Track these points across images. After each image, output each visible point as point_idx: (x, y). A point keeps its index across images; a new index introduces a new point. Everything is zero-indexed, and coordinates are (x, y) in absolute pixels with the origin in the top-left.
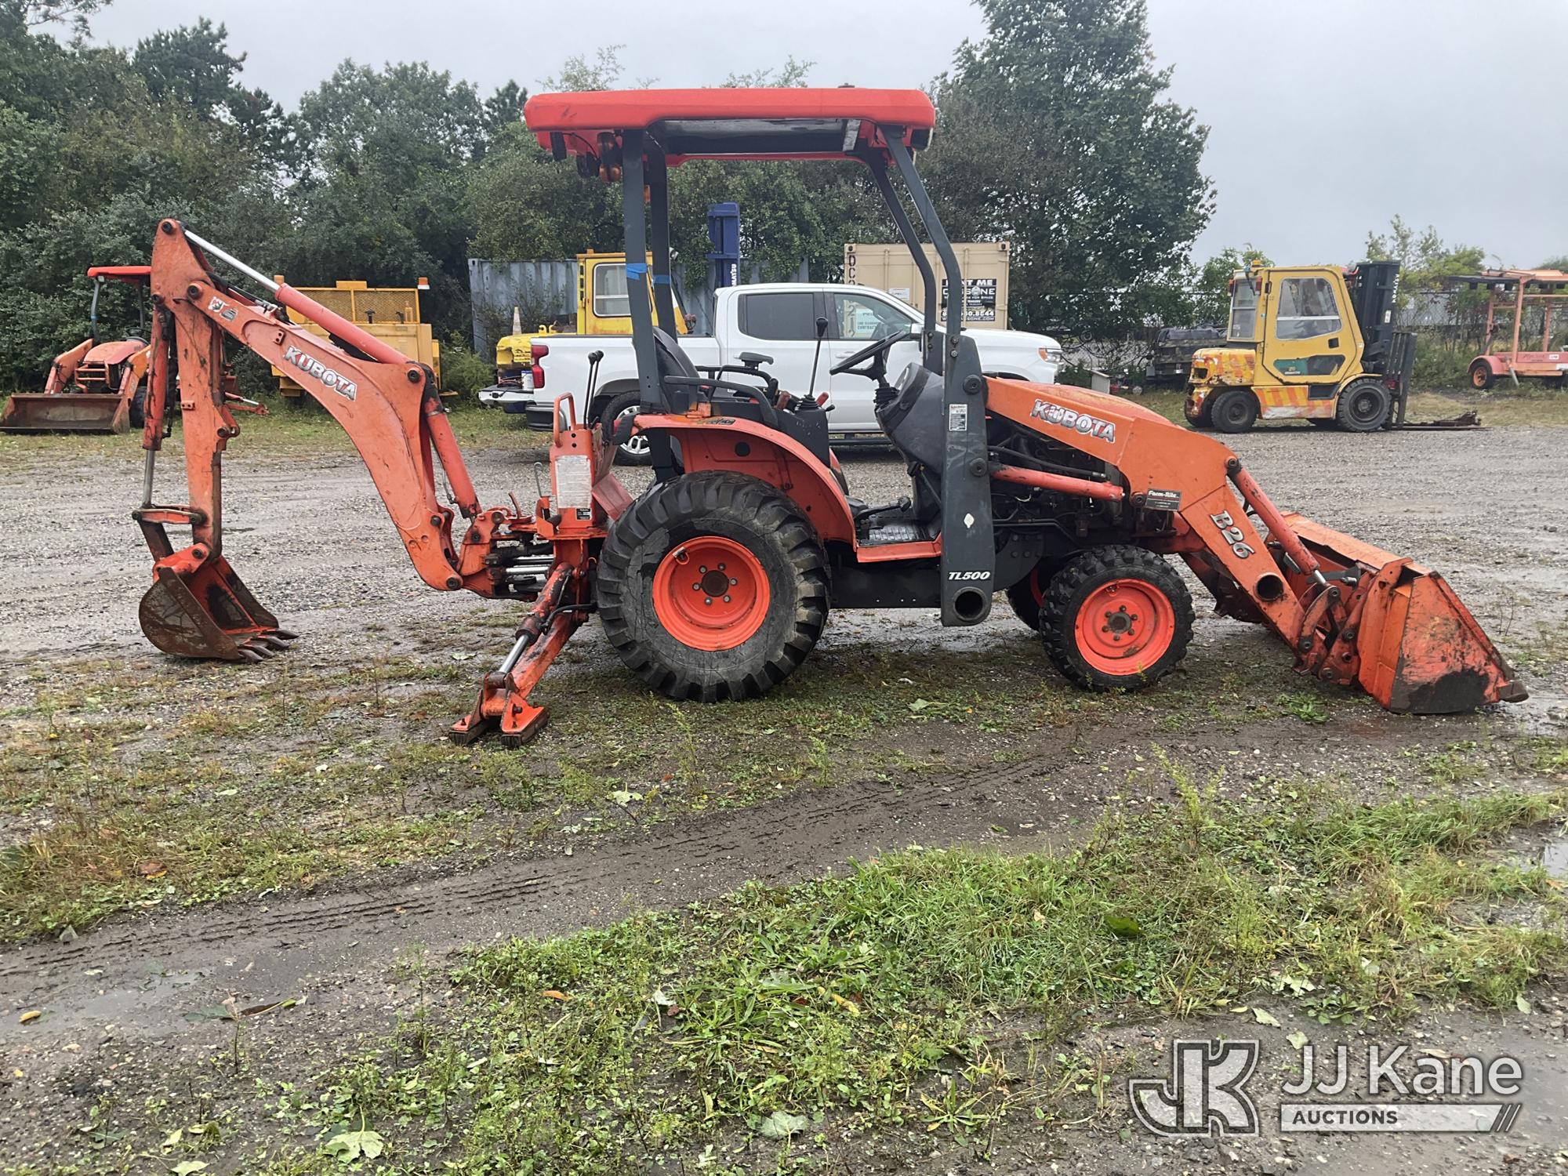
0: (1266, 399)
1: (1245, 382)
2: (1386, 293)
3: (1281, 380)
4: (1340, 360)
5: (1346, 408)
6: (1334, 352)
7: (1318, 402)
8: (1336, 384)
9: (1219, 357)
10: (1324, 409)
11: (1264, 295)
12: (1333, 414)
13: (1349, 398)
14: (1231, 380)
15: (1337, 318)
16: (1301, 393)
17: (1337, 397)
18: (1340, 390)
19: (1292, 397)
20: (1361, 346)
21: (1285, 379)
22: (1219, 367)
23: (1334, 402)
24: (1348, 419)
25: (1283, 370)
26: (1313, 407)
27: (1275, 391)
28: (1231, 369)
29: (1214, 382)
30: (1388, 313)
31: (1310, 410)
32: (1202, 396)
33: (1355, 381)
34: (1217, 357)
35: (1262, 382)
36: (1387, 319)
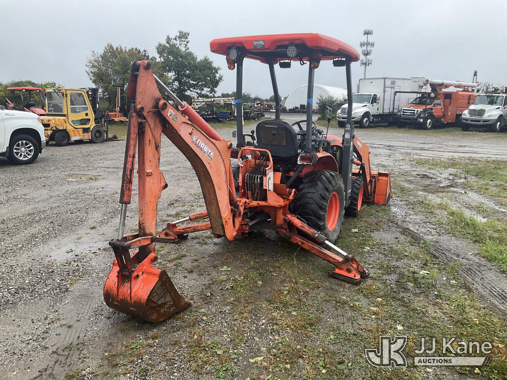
0: (71, 134)
1: (65, 128)
2: (96, 98)
3: (74, 127)
4: (89, 120)
5: (93, 136)
6: (87, 117)
7: (86, 134)
8: (89, 128)
9: (54, 119)
10: (87, 136)
11: (65, 98)
12: (90, 138)
13: (94, 132)
14: (60, 128)
15: (86, 106)
16: (81, 131)
17: (90, 132)
18: (91, 130)
19: (79, 133)
20: (94, 115)
21: (76, 127)
22: (55, 123)
23: (90, 134)
24: (94, 139)
25: (74, 124)
26: (84, 136)
27: (73, 131)
28: (59, 124)
29: (54, 128)
30: (98, 105)
31: (84, 137)
32: (49, 134)
33: (94, 127)
34: (53, 119)
35: (69, 128)
36: (98, 107)
